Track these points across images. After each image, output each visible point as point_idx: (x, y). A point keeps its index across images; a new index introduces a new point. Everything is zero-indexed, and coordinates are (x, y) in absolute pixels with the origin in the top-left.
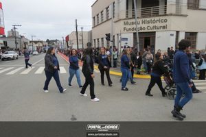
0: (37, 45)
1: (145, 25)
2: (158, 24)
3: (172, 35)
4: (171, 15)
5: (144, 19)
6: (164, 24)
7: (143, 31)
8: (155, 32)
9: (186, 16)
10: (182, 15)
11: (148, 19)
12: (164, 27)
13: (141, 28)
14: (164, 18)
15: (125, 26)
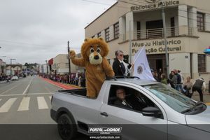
0: (16, 69)
1: (156, 46)
2: (171, 46)
3: (187, 57)
4: (185, 36)
5: (155, 41)
6: (178, 46)
7: (154, 53)
8: (165, 54)
9: (197, 37)
10: (194, 37)
11: (159, 40)
12: (178, 49)
13: (152, 50)
14: (177, 39)
15: (134, 48)
